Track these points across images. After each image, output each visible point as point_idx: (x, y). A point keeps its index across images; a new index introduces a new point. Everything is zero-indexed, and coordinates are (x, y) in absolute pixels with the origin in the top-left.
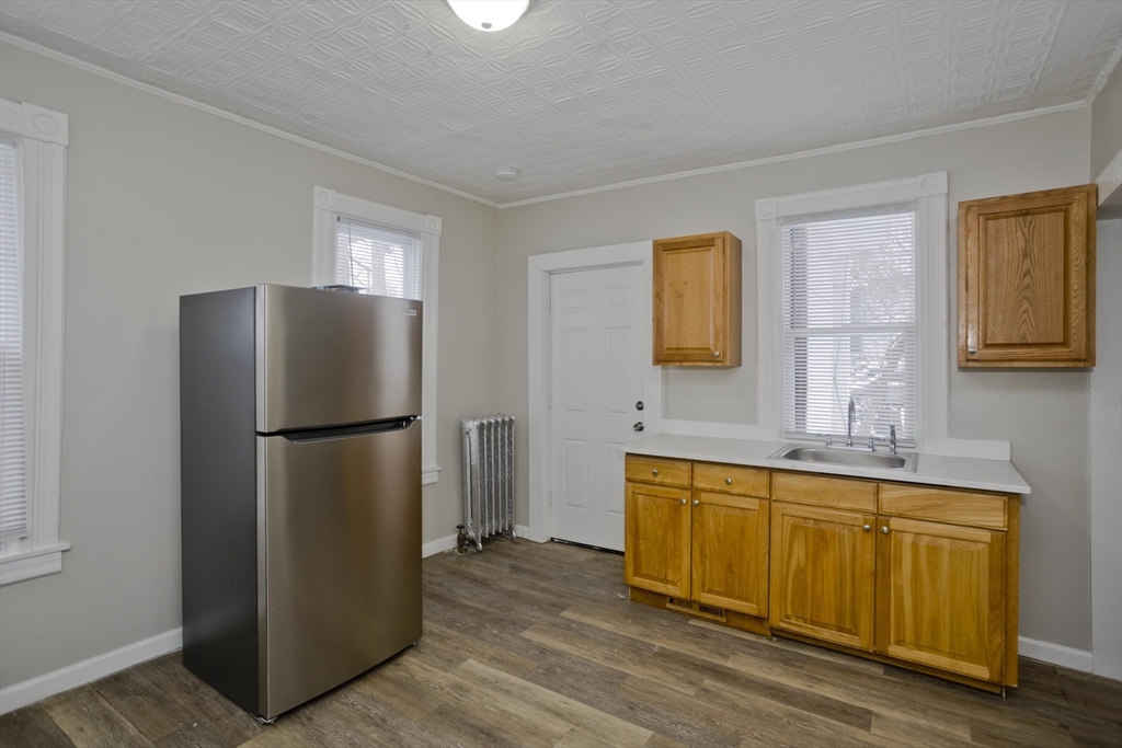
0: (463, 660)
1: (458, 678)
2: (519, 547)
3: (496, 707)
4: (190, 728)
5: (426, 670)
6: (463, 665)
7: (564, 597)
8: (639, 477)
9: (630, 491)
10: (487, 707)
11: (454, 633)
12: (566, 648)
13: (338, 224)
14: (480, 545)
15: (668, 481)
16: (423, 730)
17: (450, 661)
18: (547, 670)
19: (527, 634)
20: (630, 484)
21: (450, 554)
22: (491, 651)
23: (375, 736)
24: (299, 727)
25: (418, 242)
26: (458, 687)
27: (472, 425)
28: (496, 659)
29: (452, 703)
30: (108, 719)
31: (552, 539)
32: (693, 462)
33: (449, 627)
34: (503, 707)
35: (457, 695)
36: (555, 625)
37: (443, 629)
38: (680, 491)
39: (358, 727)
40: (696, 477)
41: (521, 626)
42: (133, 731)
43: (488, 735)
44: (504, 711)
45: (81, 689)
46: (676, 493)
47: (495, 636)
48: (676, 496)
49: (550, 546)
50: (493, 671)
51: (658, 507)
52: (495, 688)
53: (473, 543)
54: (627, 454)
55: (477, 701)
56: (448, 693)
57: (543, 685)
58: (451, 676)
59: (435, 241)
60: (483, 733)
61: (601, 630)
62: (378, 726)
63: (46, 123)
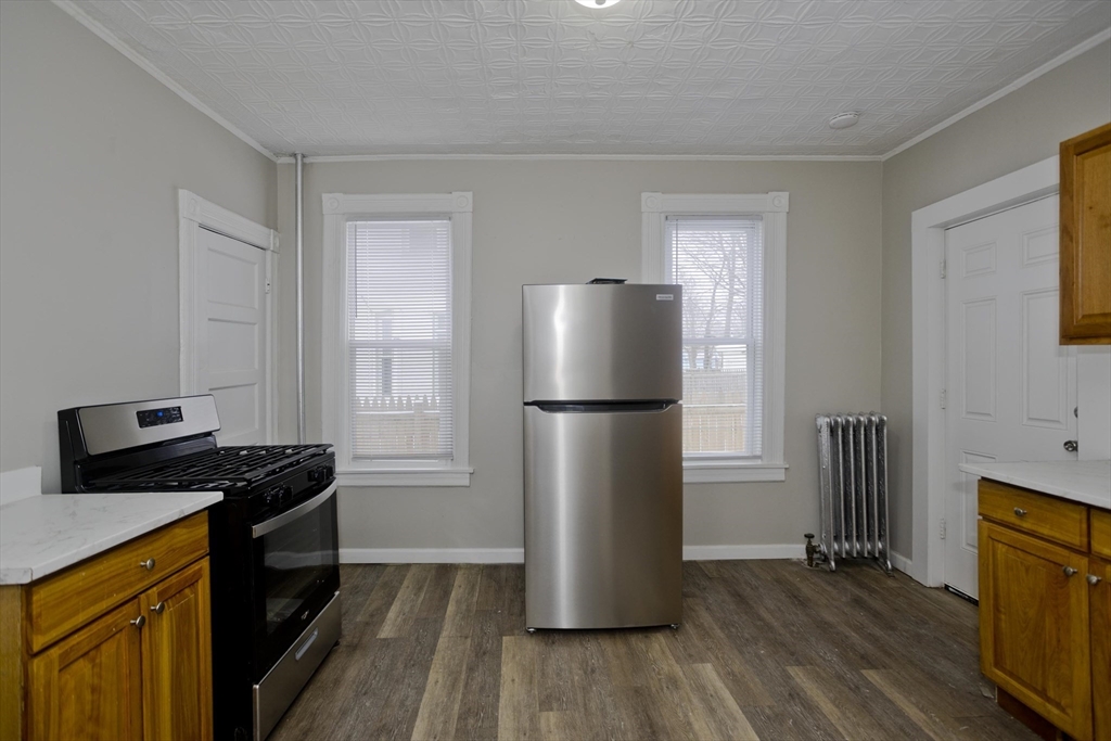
0: (702, 661)
1: (681, 674)
2: (890, 583)
3: (686, 716)
4: (496, 612)
5: (663, 652)
6: (699, 666)
7: (890, 655)
8: (998, 515)
9: (985, 534)
10: (679, 710)
11: (722, 635)
12: (827, 707)
13: (668, 222)
14: (833, 564)
15: (1045, 531)
16: (610, 696)
17: (690, 656)
18: (777, 716)
19: (793, 671)
20: (986, 524)
21: (798, 563)
22: (737, 666)
23: (576, 678)
24: (543, 644)
25: (760, 223)
26: (673, 682)
27: (823, 421)
28: (734, 675)
29: (654, 690)
30: (473, 588)
31: (947, 587)
32: (1089, 508)
33: (721, 628)
34: (692, 719)
35: (664, 686)
36: (840, 677)
37: (715, 627)
38: (1066, 552)
39: (573, 665)
40: (1095, 533)
41: (797, 660)
42: (475, 599)
43: (654, 732)
44: (689, 724)
45: (477, 565)
46: (1061, 554)
47: (758, 656)
48: (1058, 559)
49: (935, 594)
50: (719, 684)
51: (1027, 570)
52: (703, 700)
53: (826, 559)
54: (983, 478)
55: (676, 700)
56: (660, 680)
57: (754, 726)
58: (677, 669)
59: (782, 219)
60: (651, 727)
61: (899, 713)
62: (585, 673)
63: (463, 201)
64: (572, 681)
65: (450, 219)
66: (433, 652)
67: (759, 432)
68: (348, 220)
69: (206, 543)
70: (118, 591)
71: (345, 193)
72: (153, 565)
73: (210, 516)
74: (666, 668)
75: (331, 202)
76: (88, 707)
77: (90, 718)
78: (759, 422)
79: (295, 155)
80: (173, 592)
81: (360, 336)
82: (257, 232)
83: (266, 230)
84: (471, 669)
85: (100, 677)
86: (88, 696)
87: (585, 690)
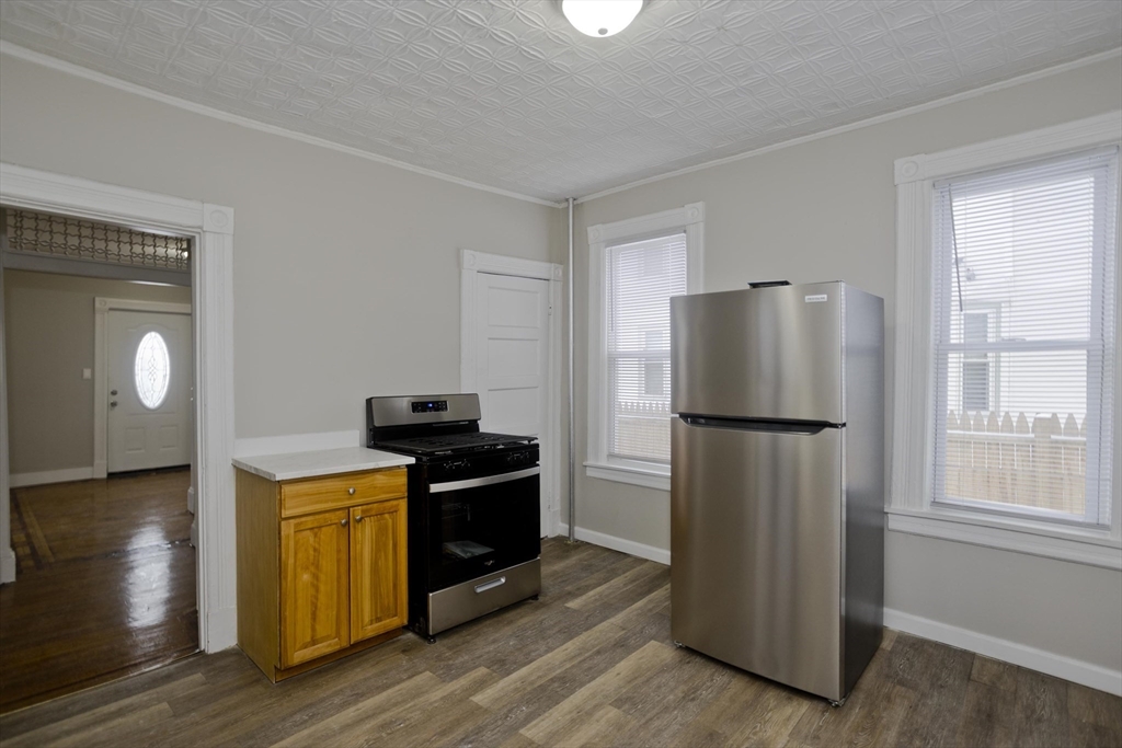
16: (682, 725)
23: (671, 697)
29: (730, 742)
39: (681, 687)
62: (684, 697)
63: (694, 212)
64: (665, 698)
65: (685, 232)
66: (587, 630)
67: (1107, 488)
68: (606, 247)
69: (405, 488)
70: (333, 501)
71: (603, 223)
72: (354, 491)
73: (409, 472)
74: (770, 733)
75: (595, 233)
76: (311, 558)
77: (313, 564)
78: (1108, 472)
79: (567, 200)
80: (373, 513)
81: (622, 347)
82: (541, 268)
83: (547, 265)
84: (598, 652)
85: (319, 544)
86: (312, 552)
87: (666, 709)
